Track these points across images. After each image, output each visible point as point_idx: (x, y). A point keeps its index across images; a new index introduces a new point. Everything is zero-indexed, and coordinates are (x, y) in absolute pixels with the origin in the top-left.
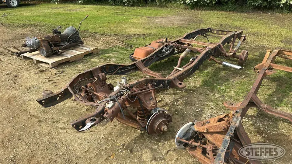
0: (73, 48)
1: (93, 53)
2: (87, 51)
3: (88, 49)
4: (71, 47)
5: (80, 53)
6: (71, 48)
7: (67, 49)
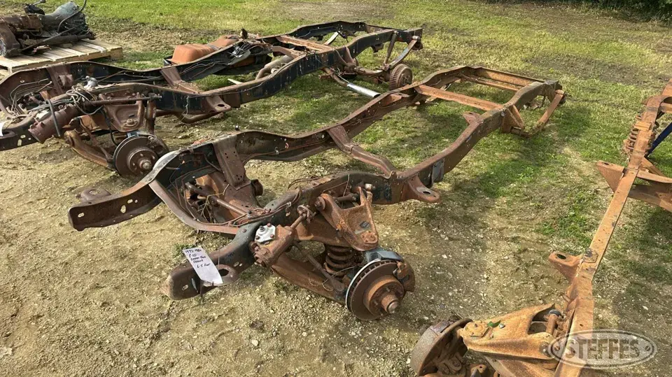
0: (70, 45)
1: (110, 56)
2: (96, 51)
3: (101, 49)
4: (66, 42)
5: (79, 54)
6: (65, 45)
7: (56, 45)
